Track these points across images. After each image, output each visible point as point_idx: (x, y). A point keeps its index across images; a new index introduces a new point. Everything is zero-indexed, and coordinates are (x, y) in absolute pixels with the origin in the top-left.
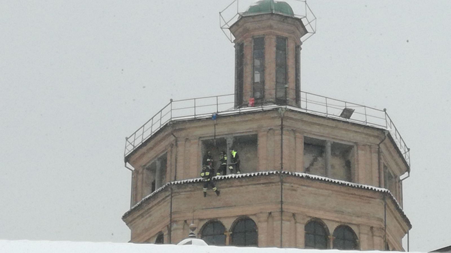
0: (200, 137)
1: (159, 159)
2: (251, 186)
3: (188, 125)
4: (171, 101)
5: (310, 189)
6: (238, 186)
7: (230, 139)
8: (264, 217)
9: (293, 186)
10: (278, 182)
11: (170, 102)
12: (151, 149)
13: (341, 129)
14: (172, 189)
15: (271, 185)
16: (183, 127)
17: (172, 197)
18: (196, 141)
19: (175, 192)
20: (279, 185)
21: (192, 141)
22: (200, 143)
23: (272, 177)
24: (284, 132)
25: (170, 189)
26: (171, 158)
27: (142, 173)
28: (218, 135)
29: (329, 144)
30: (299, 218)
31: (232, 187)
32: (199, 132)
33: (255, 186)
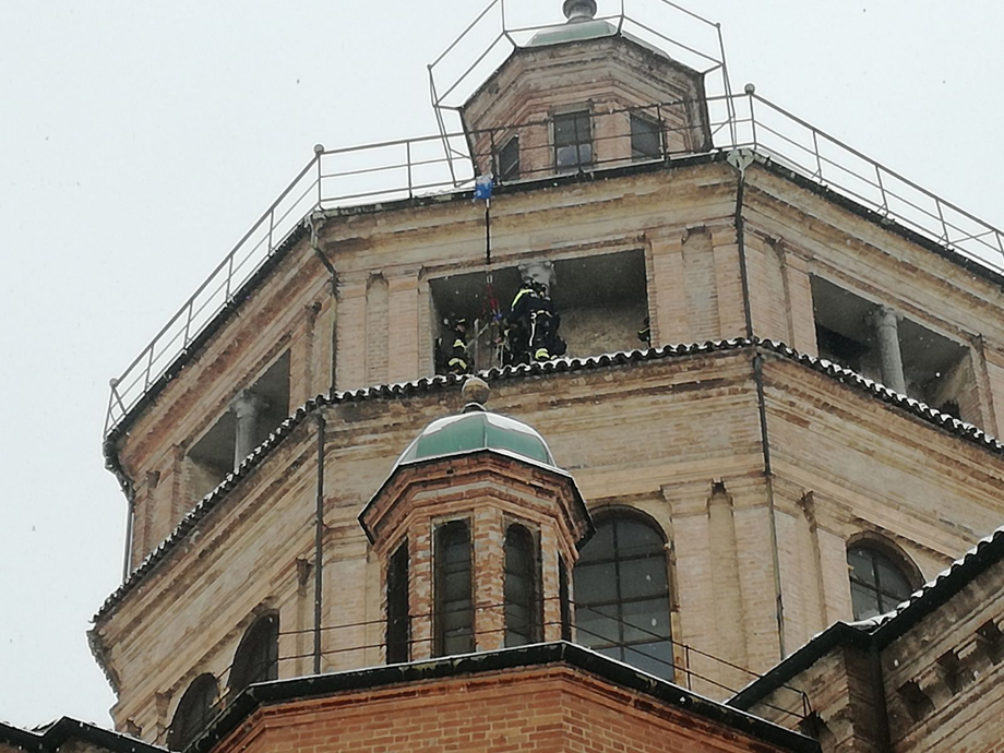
0: (428, 270)
1: (248, 395)
2: (633, 401)
3: (381, 228)
4: (320, 152)
5: (852, 426)
6: (582, 401)
7: (537, 270)
8: (693, 497)
9: (792, 404)
10: (742, 380)
11: (314, 155)
12: (219, 366)
13: (929, 278)
14: (322, 423)
15: (714, 391)
16: (364, 235)
17: (322, 455)
18: (408, 279)
19: (335, 434)
20: (745, 391)
21: (393, 283)
22: (426, 288)
23: (719, 362)
24: (747, 238)
25: (312, 427)
26: (309, 353)
27: (177, 471)
28: (500, 259)
29: (891, 319)
30: (824, 512)
31: (560, 403)
32: (421, 253)
33: (650, 398)
